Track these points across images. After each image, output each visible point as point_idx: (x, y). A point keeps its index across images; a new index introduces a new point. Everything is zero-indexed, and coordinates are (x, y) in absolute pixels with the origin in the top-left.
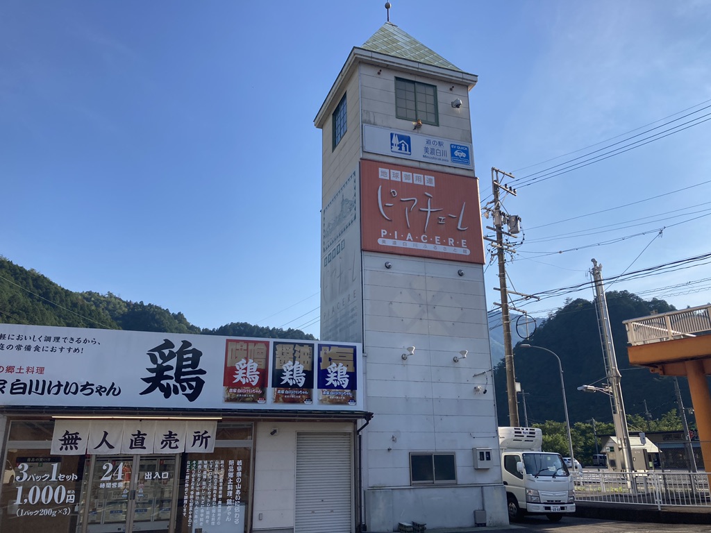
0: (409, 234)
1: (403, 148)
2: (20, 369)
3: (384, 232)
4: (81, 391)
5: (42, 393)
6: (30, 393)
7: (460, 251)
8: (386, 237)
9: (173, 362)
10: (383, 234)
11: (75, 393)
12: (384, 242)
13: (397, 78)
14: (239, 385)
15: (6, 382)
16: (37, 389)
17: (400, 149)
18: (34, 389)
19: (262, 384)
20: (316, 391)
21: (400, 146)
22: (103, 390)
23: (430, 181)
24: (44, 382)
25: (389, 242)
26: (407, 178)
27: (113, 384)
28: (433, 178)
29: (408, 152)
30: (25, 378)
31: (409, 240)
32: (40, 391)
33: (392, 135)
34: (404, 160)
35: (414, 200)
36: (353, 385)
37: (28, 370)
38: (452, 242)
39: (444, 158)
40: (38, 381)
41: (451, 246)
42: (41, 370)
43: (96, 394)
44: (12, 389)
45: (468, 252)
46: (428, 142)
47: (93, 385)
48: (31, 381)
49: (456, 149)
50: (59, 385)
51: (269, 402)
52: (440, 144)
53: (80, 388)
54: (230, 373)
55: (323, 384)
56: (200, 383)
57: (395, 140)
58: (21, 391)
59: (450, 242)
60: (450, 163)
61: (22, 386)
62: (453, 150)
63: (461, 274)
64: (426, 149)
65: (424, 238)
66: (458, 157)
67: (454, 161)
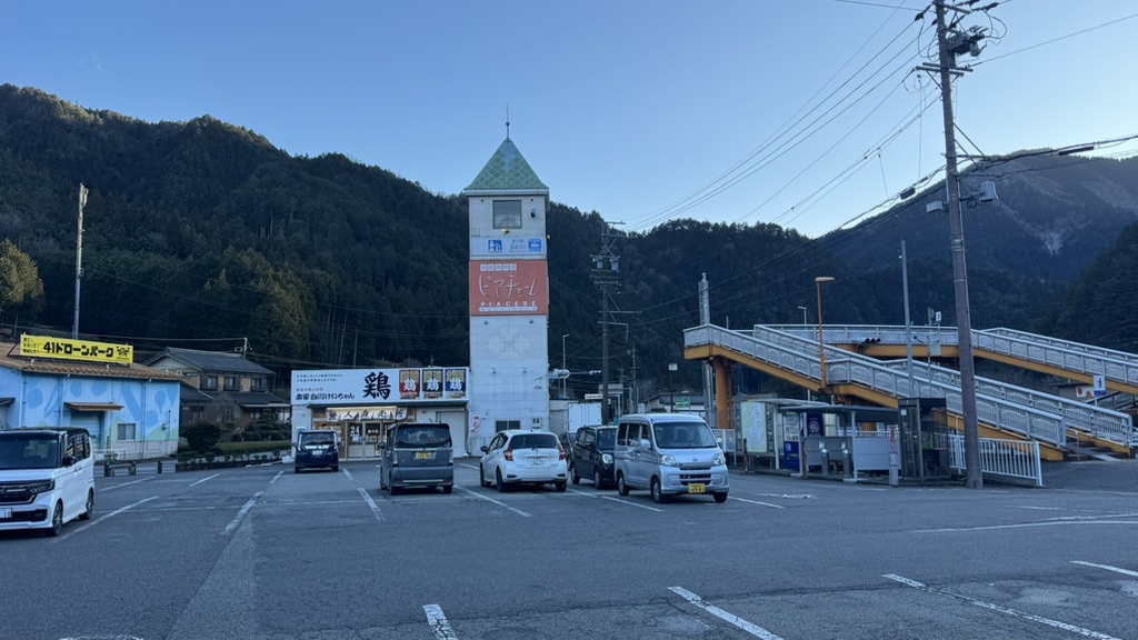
0: (498, 303)
1: (497, 248)
3: (483, 304)
4: (339, 397)
6: (319, 399)
7: (530, 309)
8: (484, 306)
9: (376, 382)
11: (336, 398)
12: (482, 309)
13: (494, 201)
14: (407, 391)
15: (309, 395)
17: (495, 250)
18: (320, 397)
19: (418, 390)
20: (444, 392)
21: (495, 247)
22: (347, 396)
23: (513, 267)
24: (323, 394)
25: (486, 309)
26: (498, 268)
27: (351, 394)
28: (515, 265)
29: (499, 251)
31: (499, 306)
32: (322, 398)
33: (489, 241)
34: (497, 257)
35: (502, 281)
36: (464, 388)
37: (316, 390)
38: (526, 304)
39: (524, 250)
40: (321, 394)
41: (525, 306)
42: (321, 389)
43: (344, 398)
44: (312, 398)
45: (536, 309)
46: (514, 241)
47: (343, 394)
48: (318, 394)
49: (533, 242)
50: (329, 395)
51: (422, 398)
52: (522, 241)
53: (338, 395)
54: (402, 386)
55: (448, 389)
56: (389, 391)
57: (492, 245)
58: (315, 398)
59: (524, 304)
60: (528, 253)
61: (315, 396)
62: (530, 244)
63: (531, 322)
64: (512, 246)
65: (508, 304)
66: (534, 247)
67: (530, 251)
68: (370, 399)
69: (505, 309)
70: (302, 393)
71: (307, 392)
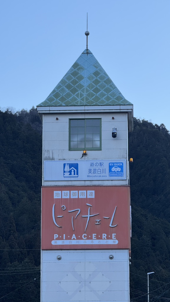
0: (74, 235)
1: (73, 173)
3: (56, 236)
7: (110, 242)
8: (57, 239)
10: (55, 237)
12: (56, 242)
13: (70, 119)
17: (70, 174)
21: (70, 172)
23: (91, 194)
25: (60, 243)
26: (74, 195)
28: (93, 192)
29: (76, 175)
31: (74, 239)
33: (64, 165)
34: (73, 182)
35: (78, 210)
38: (105, 237)
39: (103, 174)
41: (104, 239)
45: (117, 242)
46: (92, 165)
49: (113, 166)
52: (101, 164)
57: (67, 168)
59: (103, 236)
60: (108, 178)
62: (110, 167)
63: (111, 258)
64: (90, 170)
65: (85, 237)
66: (115, 172)
67: (110, 176)
69: (82, 242)
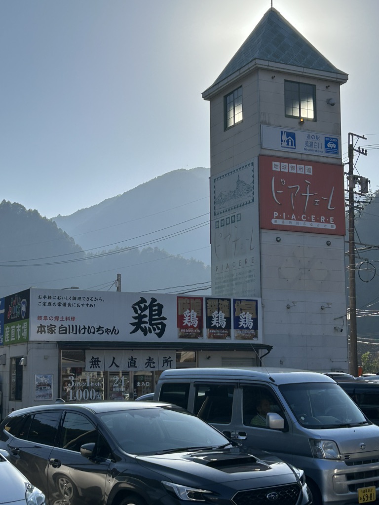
0: (293, 215)
1: (290, 143)
2: (62, 318)
3: (276, 214)
4: (97, 331)
5: (76, 333)
6: (69, 333)
7: (328, 226)
8: (277, 218)
9: (147, 312)
10: (275, 215)
11: (94, 333)
12: (276, 221)
13: (286, 81)
14: (186, 327)
15: (55, 326)
16: (73, 331)
17: (288, 144)
18: (71, 331)
19: (200, 326)
20: (233, 331)
21: (288, 141)
22: (109, 331)
23: (308, 170)
24: (76, 326)
25: (280, 222)
26: (293, 168)
27: (114, 327)
28: (311, 167)
29: (293, 147)
30: (66, 324)
31: (294, 219)
32: (74, 332)
33: (282, 132)
34: (290, 154)
35: (298, 187)
36: (255, 327)
37: (66, 319)
38: (323, 220)
39: (320, 149)
40: (73, 326)
41: (323, 222)
42: (73, 319)
43: (105, 334)
44: (60, 331)
45: (335, 227)
46: (308, 137)
47: (103, 328)
48: (69, 326)
49: (329, 141)
50: (85, 328)
51: (205, 339)
52: (317, 138)
53: (96, 330)
54: (180, 318)
55: (237, 326)
56: (164, 326)
57: (285, 137)
58: (64, 332)
59: (322, 219)
60: (324, 154)
61: (65, 329)
62: (326, 142)
63: (328, 244)
64: (307, 142)
65: (304, 218)
66: (330, 148)
67: (326, 152)
68: (139, 337)
69: (301, 224)
70: (46, 323)
71: (54, 322)
